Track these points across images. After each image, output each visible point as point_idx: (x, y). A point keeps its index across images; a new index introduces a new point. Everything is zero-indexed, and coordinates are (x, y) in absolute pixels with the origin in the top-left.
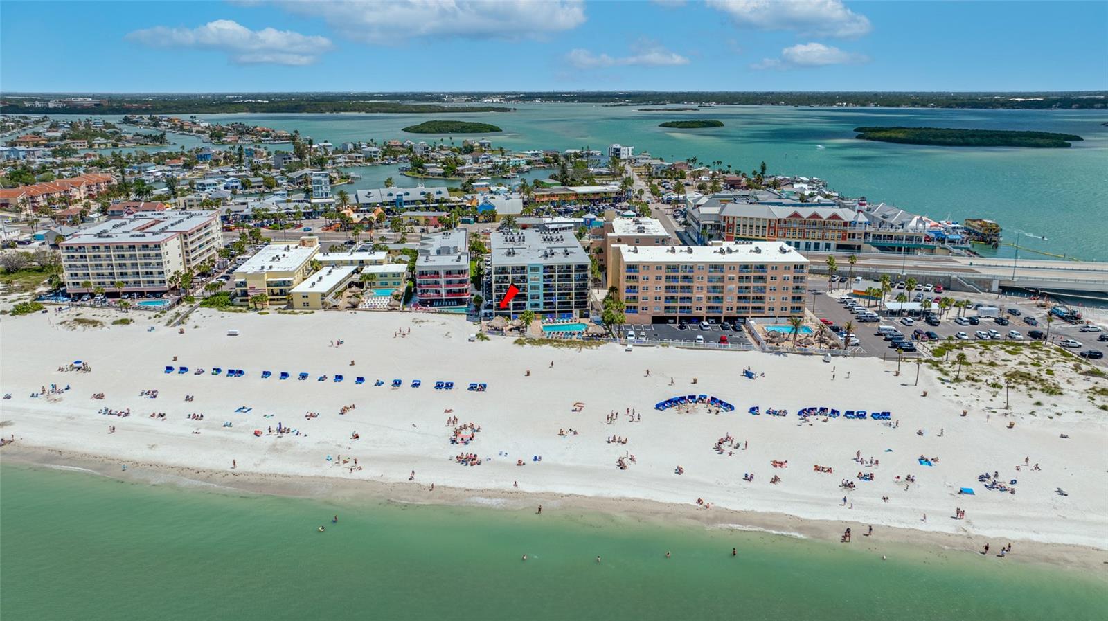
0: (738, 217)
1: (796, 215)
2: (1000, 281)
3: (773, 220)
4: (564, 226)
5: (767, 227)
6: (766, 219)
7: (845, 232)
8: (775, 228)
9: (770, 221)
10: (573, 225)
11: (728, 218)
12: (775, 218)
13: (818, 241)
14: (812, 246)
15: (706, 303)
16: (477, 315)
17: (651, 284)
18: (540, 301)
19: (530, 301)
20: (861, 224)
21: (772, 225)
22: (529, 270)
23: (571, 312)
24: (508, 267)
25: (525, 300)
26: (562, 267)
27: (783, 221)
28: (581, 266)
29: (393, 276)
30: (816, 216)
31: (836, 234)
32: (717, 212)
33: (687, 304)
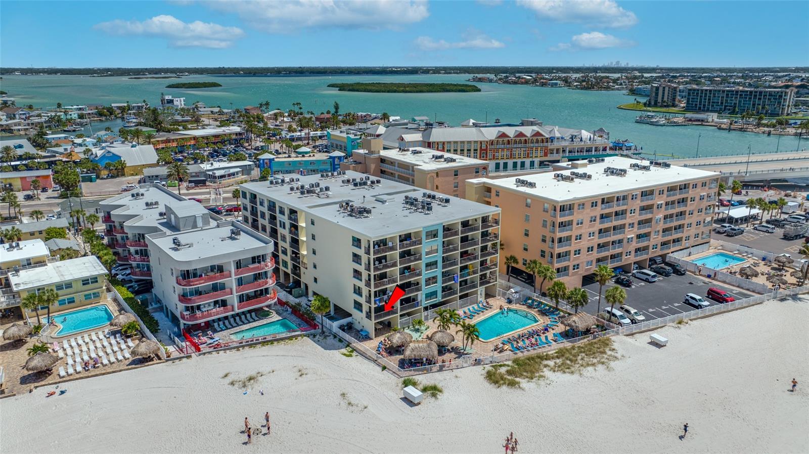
0: (448, 142)
1: (504, 135)
2: (735, 177)
3: (484, 141)
4: (232, 171)
5: (479, 152)
7: (546, 147)
8: (486, 150)
9: (481, 143)
10: (239, 169)
11: (438, 144)
12: (486, 140)
13: (523, 160)
14: (519, 165)
15: (635, 245)
16: (323, 332)
17: (585, 230)
18: (438, 286)
19: (425, 289)
20: (558, 138)
21: (484, 147)
22: (424, 237)
23: (476, 293)
24: (392, 239)
25: (419, 290)
26: (465, 224)
27: (492, 143)
28: (485, 220)
29: (84, 284)
30: (521, 135)
31: (539, 151)
32: (421, 139)
33: (618, 250)
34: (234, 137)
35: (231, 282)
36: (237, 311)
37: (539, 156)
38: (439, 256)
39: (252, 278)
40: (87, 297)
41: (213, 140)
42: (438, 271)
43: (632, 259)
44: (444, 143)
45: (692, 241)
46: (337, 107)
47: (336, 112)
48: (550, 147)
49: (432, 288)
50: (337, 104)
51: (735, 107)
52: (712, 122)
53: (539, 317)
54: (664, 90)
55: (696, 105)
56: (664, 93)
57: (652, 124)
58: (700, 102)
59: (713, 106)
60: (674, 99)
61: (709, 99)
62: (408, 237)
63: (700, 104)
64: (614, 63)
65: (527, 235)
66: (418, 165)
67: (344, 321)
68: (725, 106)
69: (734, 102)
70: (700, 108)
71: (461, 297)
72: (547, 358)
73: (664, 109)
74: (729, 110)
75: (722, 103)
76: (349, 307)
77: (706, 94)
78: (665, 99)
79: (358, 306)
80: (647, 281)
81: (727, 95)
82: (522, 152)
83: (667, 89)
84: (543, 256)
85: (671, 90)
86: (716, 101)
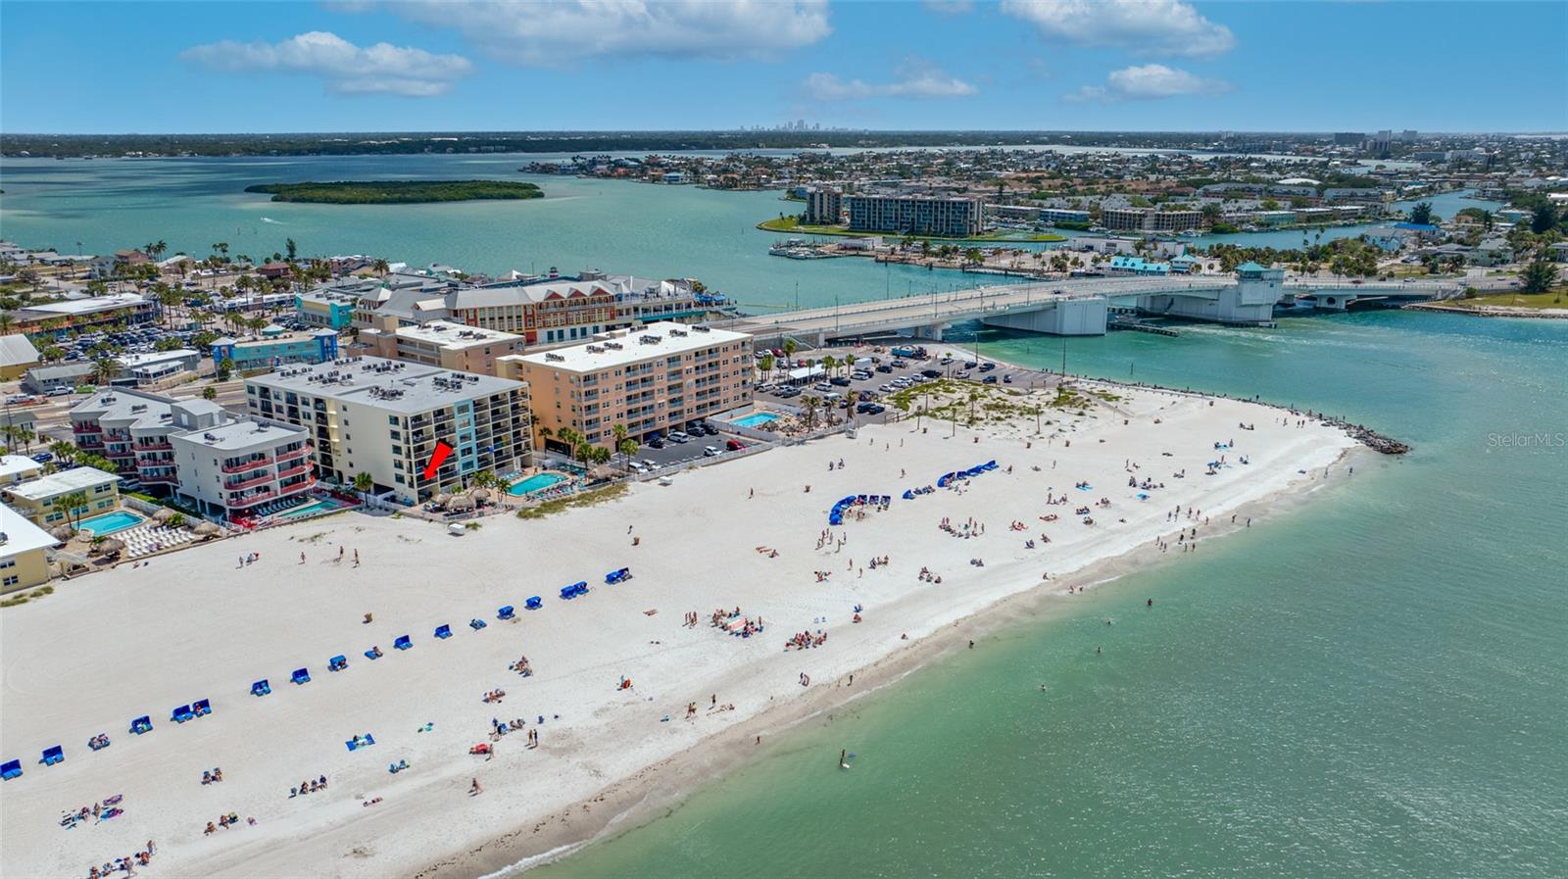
0: (481, 309)
1: (554, 296)
2: (825, 333)
3: (529, 306)
4: (171, 365)
5: (523, 318)
6: (520, 306)
7: (613, 308)
8: (533, 316)
9: (525, 307)
10: (178, 363)
11: (467, 311)
12: (531, 302)
13: (584, 326)
14: (578, 333)
15: (667, 410)
16: (368, 507)
17: (611, 397)
18: (474, 457)
19: (461, 460)
20: (627, 295)
21: (529, 312)
22: (456, 412)
23: (511, 462)
24: (427, 415)
25: (455, 460)
26: (494, 398)
27: (540, 306)
28: (514, 393)
29: (97, 492)
30: (577, 293)
31: (603, 313)
32: (444, 306)
33: (649, 416)
34: (135, 311)
35: (273, 468)
36: (280, 496)
37: (604, 319)
38: (472, 429)
39: (289, 465)
40: (101, 505)
41: (102, 318)
42: (473, 443)
43: (666, 423)
44: (475, 310)
45: (732, 403)
46: (292, 248)
47: (292, 256)
48: (617, 308)
49: (468, 458)
50: (291, 242)
51: (914, 223)
52: (873, 250)
53: (569, 476)
54: (822, 199)
55: (864, 221)
56: (822, 203)
57: (790, 256)
58: (869, 217)
59: (885, 222)
60: (837, 213)
61: (880, 213)
62: (440, 412)
63: (869, 220)
64: (795, 124)
65: (559, 407)
66: (443, 345)
67: (388, 494)
68: (902, 223)
69: (911, 217)
70: (869, 226)
71: (497, 467)
72: (571, 500)
73: (822, 229)
74: (906, 228)
75: (897, 218)
76: (391, 482)
77: (875, 205)
78: (825, 214)
79: (400, 479)
80: (679, 441)
81: (902, 206)
82: (581, 316)
83: (825, 196)
84: (574, 425)
85: (831, 198)
86: (889, 215)
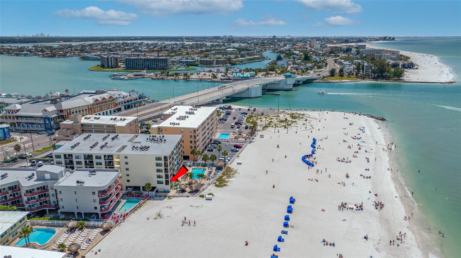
0: (72, 108)
1: (97, 100)
3: (89, 105)
5: (87, 110)
6: (86, 106)
7: (115, 103)
8: (91, 109)
9: (88, 106)
11: (67, 110)
12: (90, 104)
13: (106, 111)
14: (105, 113)
15: (207, 137)
16: (150, 197)
18: (176, 167)
19: (175, 169)
20: (119, 98)
21: (90, 107)
24: (171, 154)
26: (178, 143)
27: (93, 105)
30: (104, 99)
31: (113, 105)
32: (56, 109)
33: (205, 140)
35: (114, 190)
36: (116, 202)
37: (113, 107)
38: (176, 156)
39: (117, 187)
42: (176, 162)
44: (70, 109)
51: (149, 66)
52: (146, 75)
53: (204, 168)
54: (111, 59)
55: (131, 66)
56: (111, 61)
58: (132, 65)
59: (139, 66)
60: (117, 64)
61: (136, 63)
62: (172, 152)
63: (133, 66)
67: (156, 190)
68: (145, 66)
69: (147, 64)
70: (133, 68)
73: (112, 70)
74: (146, 68)
75: (142, 65)
76: (154, 184)
77: (134, 61)
78: (113, 64)
79: (159, 182)
81: (144, 61)
82: (106, 107)
83: (112, 59)
84: (191, 148)
85: (114, 59)
86: (139, 64)
